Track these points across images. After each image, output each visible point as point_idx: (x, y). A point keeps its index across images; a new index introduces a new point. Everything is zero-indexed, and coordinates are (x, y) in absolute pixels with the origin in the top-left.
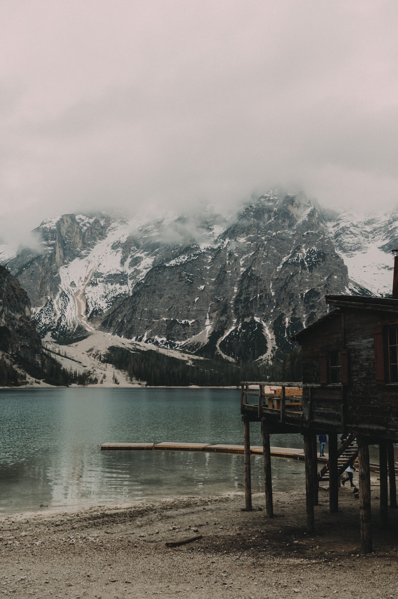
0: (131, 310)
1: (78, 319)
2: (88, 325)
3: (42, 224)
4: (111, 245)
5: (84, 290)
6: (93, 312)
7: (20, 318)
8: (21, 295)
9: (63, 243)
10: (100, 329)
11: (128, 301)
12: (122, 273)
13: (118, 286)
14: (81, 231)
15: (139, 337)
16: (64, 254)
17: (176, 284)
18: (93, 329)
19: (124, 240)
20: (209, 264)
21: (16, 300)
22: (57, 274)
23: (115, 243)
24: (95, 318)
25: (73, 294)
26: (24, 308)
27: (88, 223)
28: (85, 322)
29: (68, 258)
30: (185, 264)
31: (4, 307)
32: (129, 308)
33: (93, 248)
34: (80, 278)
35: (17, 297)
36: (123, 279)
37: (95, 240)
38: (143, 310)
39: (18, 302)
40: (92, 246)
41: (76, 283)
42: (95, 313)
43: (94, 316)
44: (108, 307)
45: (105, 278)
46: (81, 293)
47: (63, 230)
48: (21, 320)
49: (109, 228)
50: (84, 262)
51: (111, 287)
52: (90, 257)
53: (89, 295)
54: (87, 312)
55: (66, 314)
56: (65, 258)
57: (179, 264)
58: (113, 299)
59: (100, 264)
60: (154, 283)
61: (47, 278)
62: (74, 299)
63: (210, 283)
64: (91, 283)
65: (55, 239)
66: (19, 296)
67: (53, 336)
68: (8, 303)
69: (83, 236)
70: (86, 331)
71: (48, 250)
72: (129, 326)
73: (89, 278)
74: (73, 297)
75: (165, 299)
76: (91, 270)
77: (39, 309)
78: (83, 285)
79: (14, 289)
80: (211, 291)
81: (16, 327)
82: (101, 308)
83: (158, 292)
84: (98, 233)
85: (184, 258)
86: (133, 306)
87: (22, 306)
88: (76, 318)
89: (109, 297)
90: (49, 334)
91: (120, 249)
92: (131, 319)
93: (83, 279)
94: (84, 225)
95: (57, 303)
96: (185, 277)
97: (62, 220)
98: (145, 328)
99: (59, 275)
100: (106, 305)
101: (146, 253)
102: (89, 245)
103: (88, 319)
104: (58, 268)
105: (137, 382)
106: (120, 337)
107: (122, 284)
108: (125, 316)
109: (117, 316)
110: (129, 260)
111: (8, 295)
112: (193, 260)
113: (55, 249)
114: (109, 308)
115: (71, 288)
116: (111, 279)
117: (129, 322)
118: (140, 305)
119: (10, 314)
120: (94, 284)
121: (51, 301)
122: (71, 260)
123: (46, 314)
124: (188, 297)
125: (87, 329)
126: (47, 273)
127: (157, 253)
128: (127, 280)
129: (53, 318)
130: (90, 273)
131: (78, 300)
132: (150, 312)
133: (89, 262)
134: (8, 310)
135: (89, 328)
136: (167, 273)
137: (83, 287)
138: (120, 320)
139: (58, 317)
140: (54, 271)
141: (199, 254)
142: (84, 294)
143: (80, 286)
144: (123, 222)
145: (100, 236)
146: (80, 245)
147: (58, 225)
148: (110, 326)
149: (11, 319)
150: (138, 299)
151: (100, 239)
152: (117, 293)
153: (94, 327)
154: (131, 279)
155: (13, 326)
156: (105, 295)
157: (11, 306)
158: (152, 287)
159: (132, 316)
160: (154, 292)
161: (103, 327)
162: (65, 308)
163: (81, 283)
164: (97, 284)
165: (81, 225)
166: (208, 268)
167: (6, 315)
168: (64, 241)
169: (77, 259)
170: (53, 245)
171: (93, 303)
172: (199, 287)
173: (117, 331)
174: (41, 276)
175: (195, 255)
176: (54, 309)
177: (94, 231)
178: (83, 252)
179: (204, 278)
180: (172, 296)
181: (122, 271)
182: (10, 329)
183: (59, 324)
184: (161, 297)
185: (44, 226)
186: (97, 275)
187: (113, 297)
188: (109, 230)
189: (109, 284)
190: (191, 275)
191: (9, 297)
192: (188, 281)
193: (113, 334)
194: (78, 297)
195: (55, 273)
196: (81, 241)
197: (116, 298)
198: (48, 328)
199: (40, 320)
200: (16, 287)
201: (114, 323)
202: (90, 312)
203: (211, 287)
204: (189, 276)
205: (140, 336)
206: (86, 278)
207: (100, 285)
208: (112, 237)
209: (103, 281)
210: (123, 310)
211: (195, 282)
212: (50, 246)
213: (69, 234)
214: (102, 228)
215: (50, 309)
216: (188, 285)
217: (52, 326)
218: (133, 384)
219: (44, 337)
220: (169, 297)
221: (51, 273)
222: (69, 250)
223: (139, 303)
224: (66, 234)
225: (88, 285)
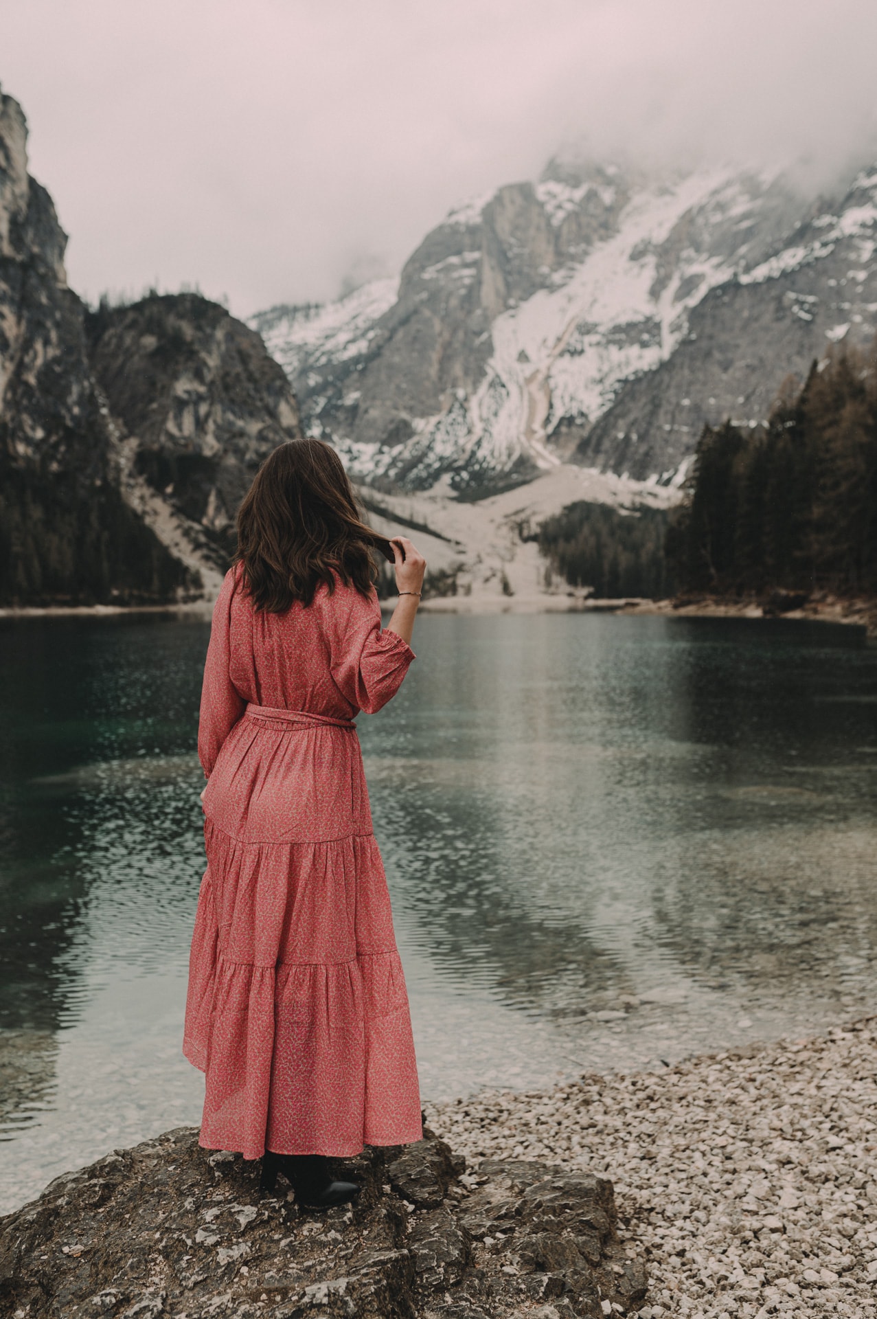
0: (649, 408)
1: (523, 439)
2: (545, 453)
3: (451, 213)
4: (628, 251)
5: (549, 369)
6: (562, 420)
7: (260, 432)
8: (264, 374)
9: (503, 258)
10: (574, 460)
11: (644, 385)
12: (648, 319)
13: (635, 350)
14: (549, 224)
15: (666, 476)
16: (508, 285)
17: (766, 329)
18: (557, 462)
19: (660, 235)
20: (865, 266)
21: (250, 386)
22: (484, 336)
23: (636, 246)
24: (568, 434)
25: (521, 381)
26: (276, 406)
27: (571, 200)
28: (539, 447)
29: (517, 293)
30: (793, 271)
31: (211, 404)
32: (645, 405)
33: (582, 262)
34: (545, 341)
35: (251, 378)
36: (648, 332)
37: (588, 241)
38: (678, 405)
39: (257, 390)
40: (580, 258)
41: (531, 353)
42: (565, 422)
43: (564, 429)
44: (603, 405)
45: (604, 335)
46: (540, 377)
47: (503, 226)
48: (261, 437)
49: (628, 208)
50: (558, 299)
51: (615, 354)
52: (573, 287)
53: (559, 381)
54: (547, 421)
55: (495, 430)
56: (509, 295)
57: (776, 274)
58: (617, 386)
59: (595, 301)
60: (708, 330)
61: (457, 345)
62: (521, 393)
63: (865, 320)
64: (569, 351)
65: (479, 248)
66: (257, 375)
67: (454, 485)
68: (223, 395)
69: (555, 236)
70: (534, 467)
71: (461, 278)
72: (643, 449)
73: (566, 338)
74: (521, 388)
75: (736, 372)
76: (573, 319)
77: (434, 420)
78: (549, 356)
79: (244, 358)
80: (866, 339)
81: (248, 457)
82: (585, 410)
83: (717, 355)
84: (594, 223)
85: (794, 256)
86: (654, 398)
87: (270, 401)
88: (518, 438)
89: (610, 381)
90: (446, 478)
91: (651, 260)
92: (647, 431)
93: (551, 342)
94: (559, 207)
95: (480, 405)
96: (790, 307)
97: (498, 199)
98: (683, 449)
99: (490, 337)
100: (599, 400)
101: (715, 260)
102: (573, 258)
103: (549, 438)
104: (487, 320)
105: (568, 589)
106: (619, 476)
107: (644, 345)
108: (633, 423)
109: (615, 426)
110: (674, 284)
111: (227, 374)
112: (817, 259)
113: (479, 272)
114: (605, 409)
115: (518, 366)
116: (617, 336)
117: (642, 438)
118: (672, 392)
119: (231, 424)
120: (575, 353)
121: (466, 399)
122: (524, 298)
123: (448, 432)
124: (797, 359)
125: (541, 464)
126: (454, 331)
127: (743, 257)
128: (659, 335)
129: (461, 441)
130: (569, 325)
131: (530, 394)
132: (696, 408)
133: (570, 299)
134: (224, 412)
135: (547, 458)
136: (743, 304)
137: (547, 362)
138: (621, 435)
139: (475, 438)
140: (476, 329)
141: (837, 241)
142: (548, 377)
143: (540, 359)
144: (664, 191)
145: (602, 232)
146: (550, 258)
147: (489, 212)
148: (597, 451)
149: (234, 436)
150: (666, 378)
151: (602, 239)
152: (631, 369)
153: (560, 457)
154: (672, 332)
155: (240, 452)
156: (597, 376)
157: (232, 401)
158: (704, 344)
159: (650, 424)
160: (708, 354)
161: (579, 456)
162: (496, 414)
163: (544, 352)
164: (582, 352)
165: (549, 208)
166: (861, 275)
167: (218, 427)
168: (503, 253)
169: (540, 297)
170: (475, 264)
171: (567, 399)
172: (832, 329)
173: (612, 462)
174: (440, 340)
175: (824, 245)
176: (468, 419)
177: (584, 220)
178: (557, 277)
179: (846, 306)
180: (755, 362)
181: (648, 313)
182: (231, 461)
183: (473, 453)
184: (726, 366)
185: (454, 219)
186: (586, 329)
187: (619, 381)
188: (628, 215)
189: (613, 349)
190: (811, 299)
191: (229, 380)
192: (800, 319)
193: (603, 472)
194: (534, 387)
195: (479, 334)
196: (551, 249)
197: (625, 381)
198: (448, 466)
199: (430, 448)
200: (252, 352)
201: (606, 444)
202: (555, 421)
203: (867, 329)
204: (801, 303)
205: (667, 470)
206: (559, 339)
207: (590, 352)
208: (631, 233)
209: (598, 344)
210: (629, 411)
211: (819, 320)
212: (466, 265)
213: (519, 234)
214: (610, 210)
215: (460, 419)
216: (801, 328)
217: (455, 461)
218: (553, 594)
219: (431, 486)
220: (748, 366)
221: (466, 333)
222: (520, 273)
223: (668, 387)
224: (512, 235)
225: (561, 354)
